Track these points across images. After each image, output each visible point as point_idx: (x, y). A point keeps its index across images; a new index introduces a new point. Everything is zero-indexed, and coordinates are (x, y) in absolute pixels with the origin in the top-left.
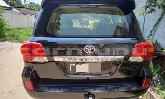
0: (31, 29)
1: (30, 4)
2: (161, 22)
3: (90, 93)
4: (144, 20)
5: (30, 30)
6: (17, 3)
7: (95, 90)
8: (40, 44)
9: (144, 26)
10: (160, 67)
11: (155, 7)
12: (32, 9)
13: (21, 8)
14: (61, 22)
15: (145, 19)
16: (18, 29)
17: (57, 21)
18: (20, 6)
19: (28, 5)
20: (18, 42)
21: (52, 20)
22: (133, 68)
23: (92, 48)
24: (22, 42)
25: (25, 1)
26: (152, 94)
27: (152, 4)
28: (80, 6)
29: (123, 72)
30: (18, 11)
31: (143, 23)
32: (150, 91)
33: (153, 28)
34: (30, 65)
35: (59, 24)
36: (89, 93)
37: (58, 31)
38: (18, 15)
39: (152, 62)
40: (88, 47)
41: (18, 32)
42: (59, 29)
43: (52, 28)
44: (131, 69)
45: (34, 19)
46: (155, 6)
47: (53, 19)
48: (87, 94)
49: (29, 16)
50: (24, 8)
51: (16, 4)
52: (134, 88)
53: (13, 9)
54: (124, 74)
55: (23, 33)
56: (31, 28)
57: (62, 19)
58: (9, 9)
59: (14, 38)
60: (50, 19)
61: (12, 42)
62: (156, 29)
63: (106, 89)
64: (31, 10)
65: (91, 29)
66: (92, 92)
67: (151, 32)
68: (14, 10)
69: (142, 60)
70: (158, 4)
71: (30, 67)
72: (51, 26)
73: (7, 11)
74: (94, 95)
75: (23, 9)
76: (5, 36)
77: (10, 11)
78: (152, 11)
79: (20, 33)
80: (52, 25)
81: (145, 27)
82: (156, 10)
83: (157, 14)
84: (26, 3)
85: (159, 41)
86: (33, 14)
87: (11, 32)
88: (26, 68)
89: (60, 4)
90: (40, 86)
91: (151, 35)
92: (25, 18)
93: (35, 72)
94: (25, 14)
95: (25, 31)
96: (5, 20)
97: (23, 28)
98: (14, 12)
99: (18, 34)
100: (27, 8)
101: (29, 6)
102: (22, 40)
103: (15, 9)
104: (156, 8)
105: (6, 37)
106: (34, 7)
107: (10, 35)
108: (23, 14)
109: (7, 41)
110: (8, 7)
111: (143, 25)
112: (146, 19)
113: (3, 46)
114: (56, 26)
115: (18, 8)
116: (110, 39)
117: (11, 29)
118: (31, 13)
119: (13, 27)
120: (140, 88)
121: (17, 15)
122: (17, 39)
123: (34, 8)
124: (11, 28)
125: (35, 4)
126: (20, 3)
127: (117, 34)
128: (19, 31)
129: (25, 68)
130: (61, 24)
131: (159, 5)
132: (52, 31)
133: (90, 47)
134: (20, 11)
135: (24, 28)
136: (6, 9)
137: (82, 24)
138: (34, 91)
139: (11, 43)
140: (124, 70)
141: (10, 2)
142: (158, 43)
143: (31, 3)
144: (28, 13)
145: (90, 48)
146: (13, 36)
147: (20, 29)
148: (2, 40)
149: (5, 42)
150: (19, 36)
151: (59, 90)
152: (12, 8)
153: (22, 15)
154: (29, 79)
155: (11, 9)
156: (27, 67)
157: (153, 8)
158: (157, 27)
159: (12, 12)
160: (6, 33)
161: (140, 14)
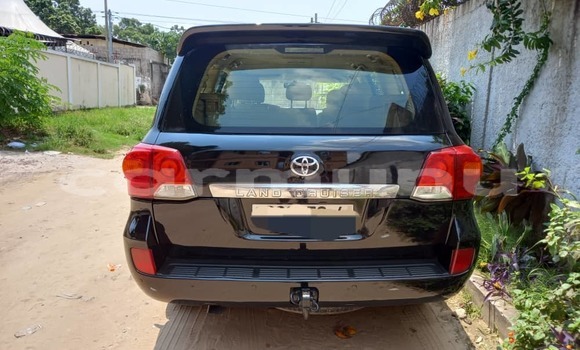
0: (127, 110)
1: (120, 24)
2: (537, 88)
3: (306, 283)
4: (490, 84)
5: (122, 114)
6: (78, 23)
7: (319, 276)
8: (175, 151)
9: (488, 101)
10: (528, 228)
11: (517, 44)
12: (129, 41)
13: (94, 37)
14: (229, 91)
15: (490, 79)
16: (84, 109)
17: (217, 88)
18: (88, 30)
19: (116, 27)
20: (86, 153)
21: (205, 86)
22: (435, 222)
23: (310, 161)
24: (99, 152)
25: (106, 17)
26: (493, 303)
27: (507, 33)
28: (281, 50)
29: (406, 232)
30: (86, 51)
31: (486, 92)
32: (488, 295)
33: (514, 109)
34: (147, 206)
35: (224, 96)
36: (305, 285)
37: (220, 116)
38: (84, 63)
39: (504, 213)
40: (299, 161)
41: (86, 120)
42: (222, 110)
43: (205, 108)
44: (427, 225)
45: (137, 75)
46: (516, 40)
47: (208, 83)
48: (299, 285)
49: (120, 64)
50: (104, 38)
51: (75, 24)
52: (428, 274)
53: (69, 42)
54: (410, 239)
55: (101, 123)
56: (127, 107)
57: (231, 83)
58: (56, 45)
59: (73, 139)
60: (201, 85)
61: (66, 153)
62: (522, 111)
63: (351, 274)
64: (126, 46)
65: (318, 112)
66: (312, 281)
67: (508, 123)
68: (71, 47)
69: (450, 195)
70: (523, 33)
71: (148, 211)
72: (202, 103)
73: (50, 50)
74: (316, 289)
75: (100, 44)
76: (43, 134)
77: (58, 51)
78: (509, 55)
79: (93, 124)
80: (204, 100)
81: (491, 106)
82: (518, 53)
83: (525, 66)
84: (111, 23)
85: (530, 150)
86: (134, 59)
87: (63, 122)
88: (136, 215)
89: (228, 44)
90: (173, 267)
91: (508, 129)
92: (106, 72)
93: (160, 227)
94: (105, 59)
95: (107, 117)
96: (46, 81)
97: (100, 106)
98: (72, 52)
99: (88, 128)
100: (114, 41)
101: (117, 30)
102: (98, 146)
103: (74, 44)
104: (520, 47)
105: (47, 135)
106: (137, 35)
107: (59, 130)
108: (98, 58)
109: (52, 150)
110: (53, 38)
111: (486, 98)
112: (494, 79)
113: (39, 165)
114: (217, 103)
115: (85, 41)
116: (377, 138)
117: (63, 111)
118: (128, 55)
119: (69, 104)
120: (446, 275)
121: (81, 62)
122: (82, 145)
123: (136, 39)
124: (61, 106)
125: (139, 24)
126: (88, 22)
127: (395, 126)
128: (88, 115)
129: (132, 213)
130: (230, 97)
131: (527, 38)
132: (205, 116)
133: (305, 158)
134: (93, 51)
135: (102, 108)
136: (48, 44)
137: (290, 96)
138: (155, 276)
139: (66, 156)
140: (410, 226)
141: (58, 20)
142: (527, 155)
143: (126, 21)
144: (116, 56)
145: (305, 162)
146: (71, 133)
147: (89, 109)
148: (35, 145)
149: (46, 152)
150: (90, 135)
151: (225, 275)
152: (65, 41)
153: (99, 62)
154: (145, 244)
155: (61, 43)
156: (138, 212)
157: (510, 47)
158: (524, 104)
159: (64, 54)
160: (49, 124)
161: (472, 67)
